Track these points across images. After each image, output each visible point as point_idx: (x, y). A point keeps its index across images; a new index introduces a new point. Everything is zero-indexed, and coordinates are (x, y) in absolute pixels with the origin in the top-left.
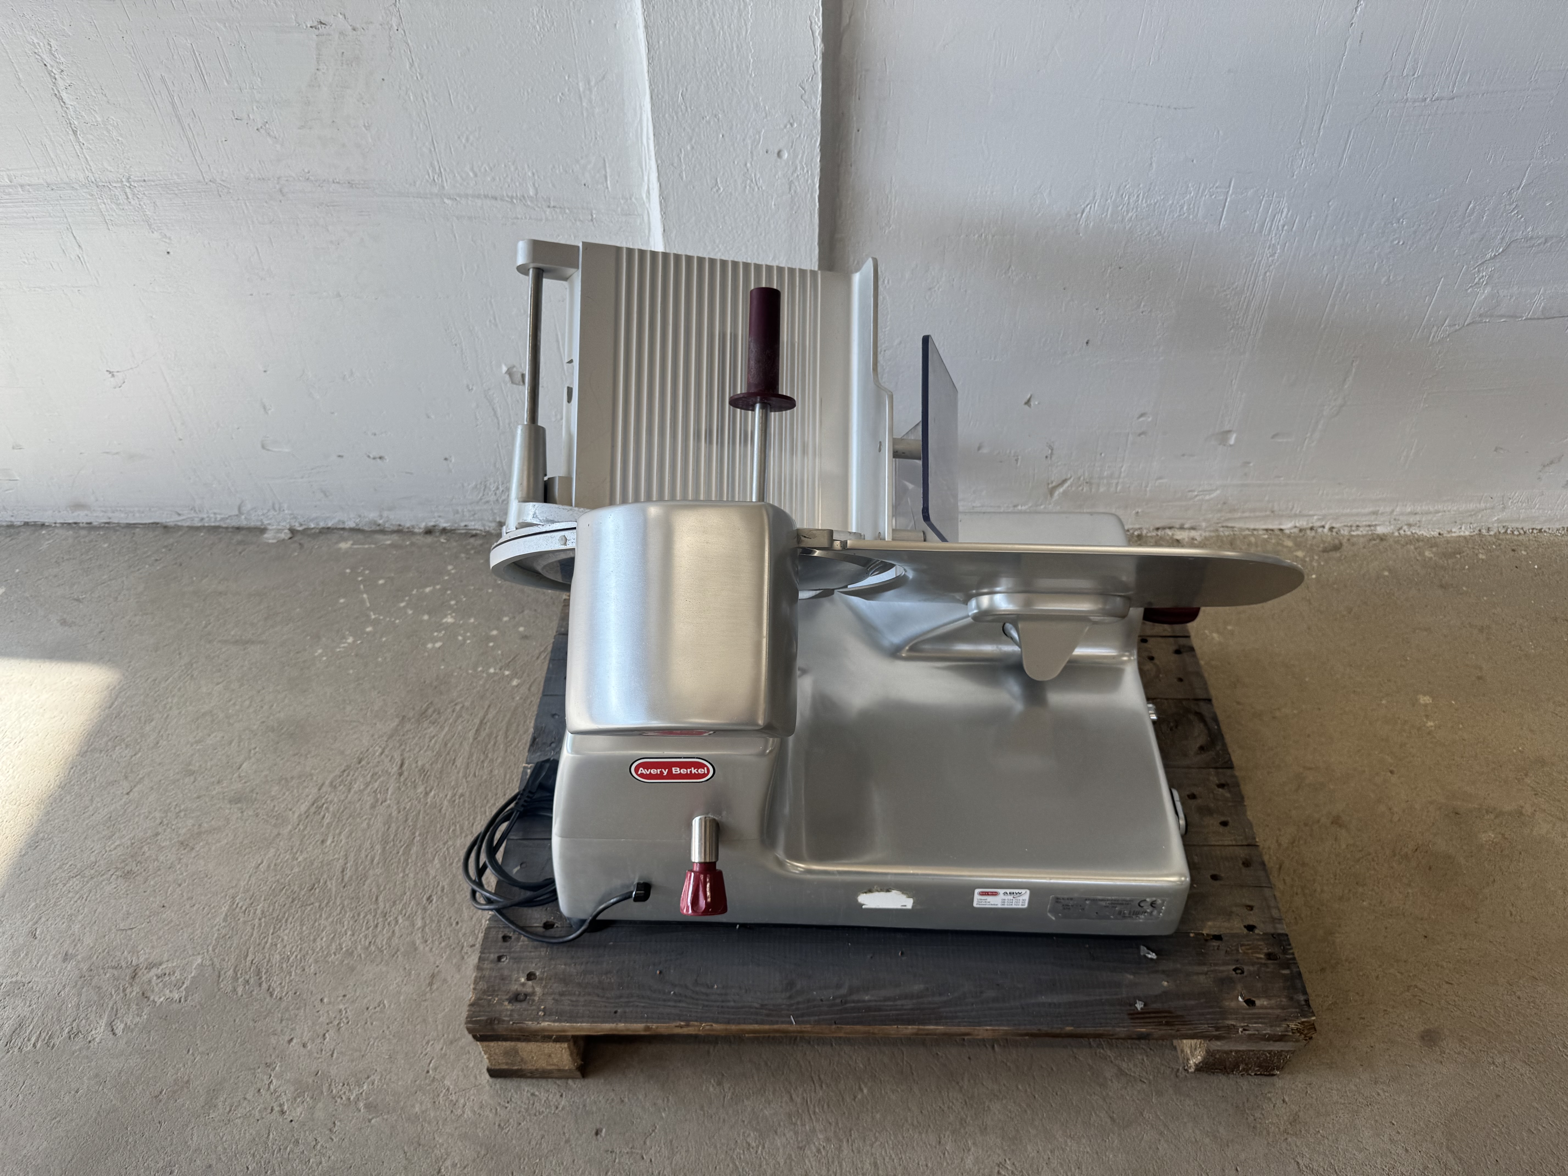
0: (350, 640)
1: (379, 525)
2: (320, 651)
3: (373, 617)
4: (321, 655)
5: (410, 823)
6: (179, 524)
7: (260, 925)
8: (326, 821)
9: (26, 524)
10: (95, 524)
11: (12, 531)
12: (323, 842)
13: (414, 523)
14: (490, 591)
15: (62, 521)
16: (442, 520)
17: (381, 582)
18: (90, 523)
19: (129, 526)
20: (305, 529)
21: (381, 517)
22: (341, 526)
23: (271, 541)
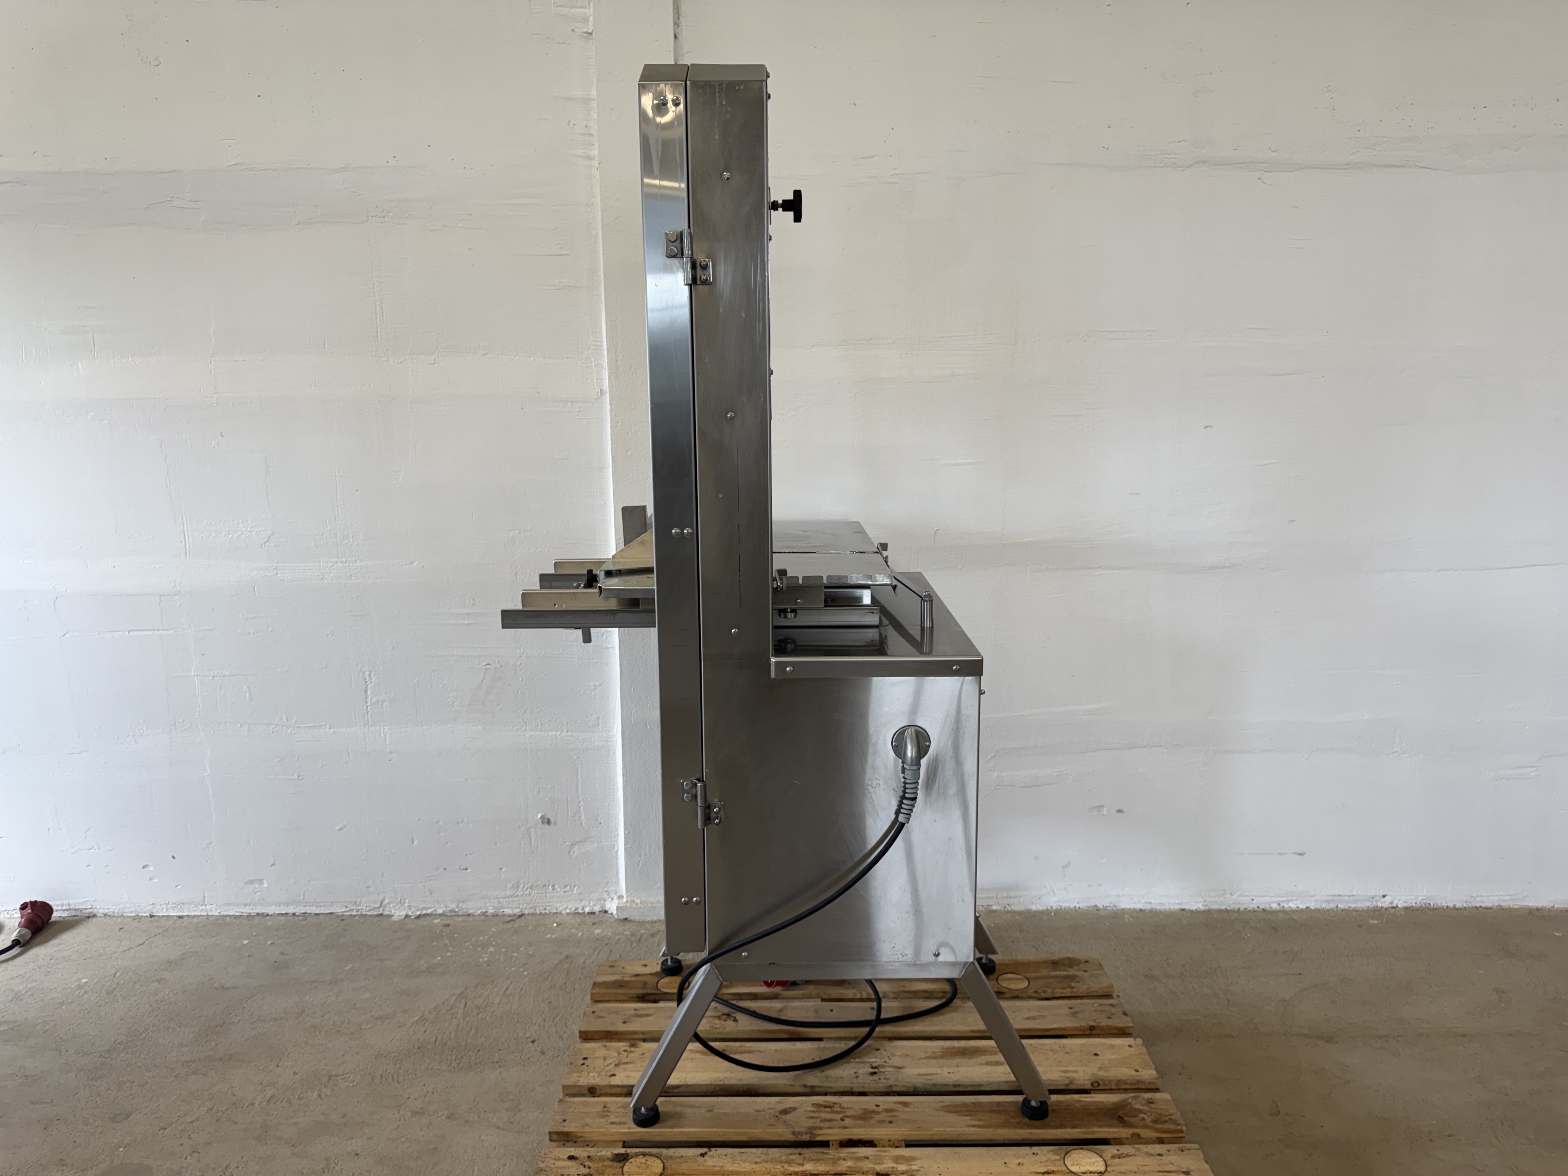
0: (439, 958)
2: (422, 963)
4: (423, 964)
5: (469, 1024)
6: (345, 913)
7: (393, 1060)
8: (426, 1024)
12: (425, 1032)
13: (475, 911)
14: (514, 938)
15: (279, 912)
16: (491, 908)
17: (456, 935)
20: (414, 917)
21: (458, 907)
22: (435, 913)
23: (395, 920)
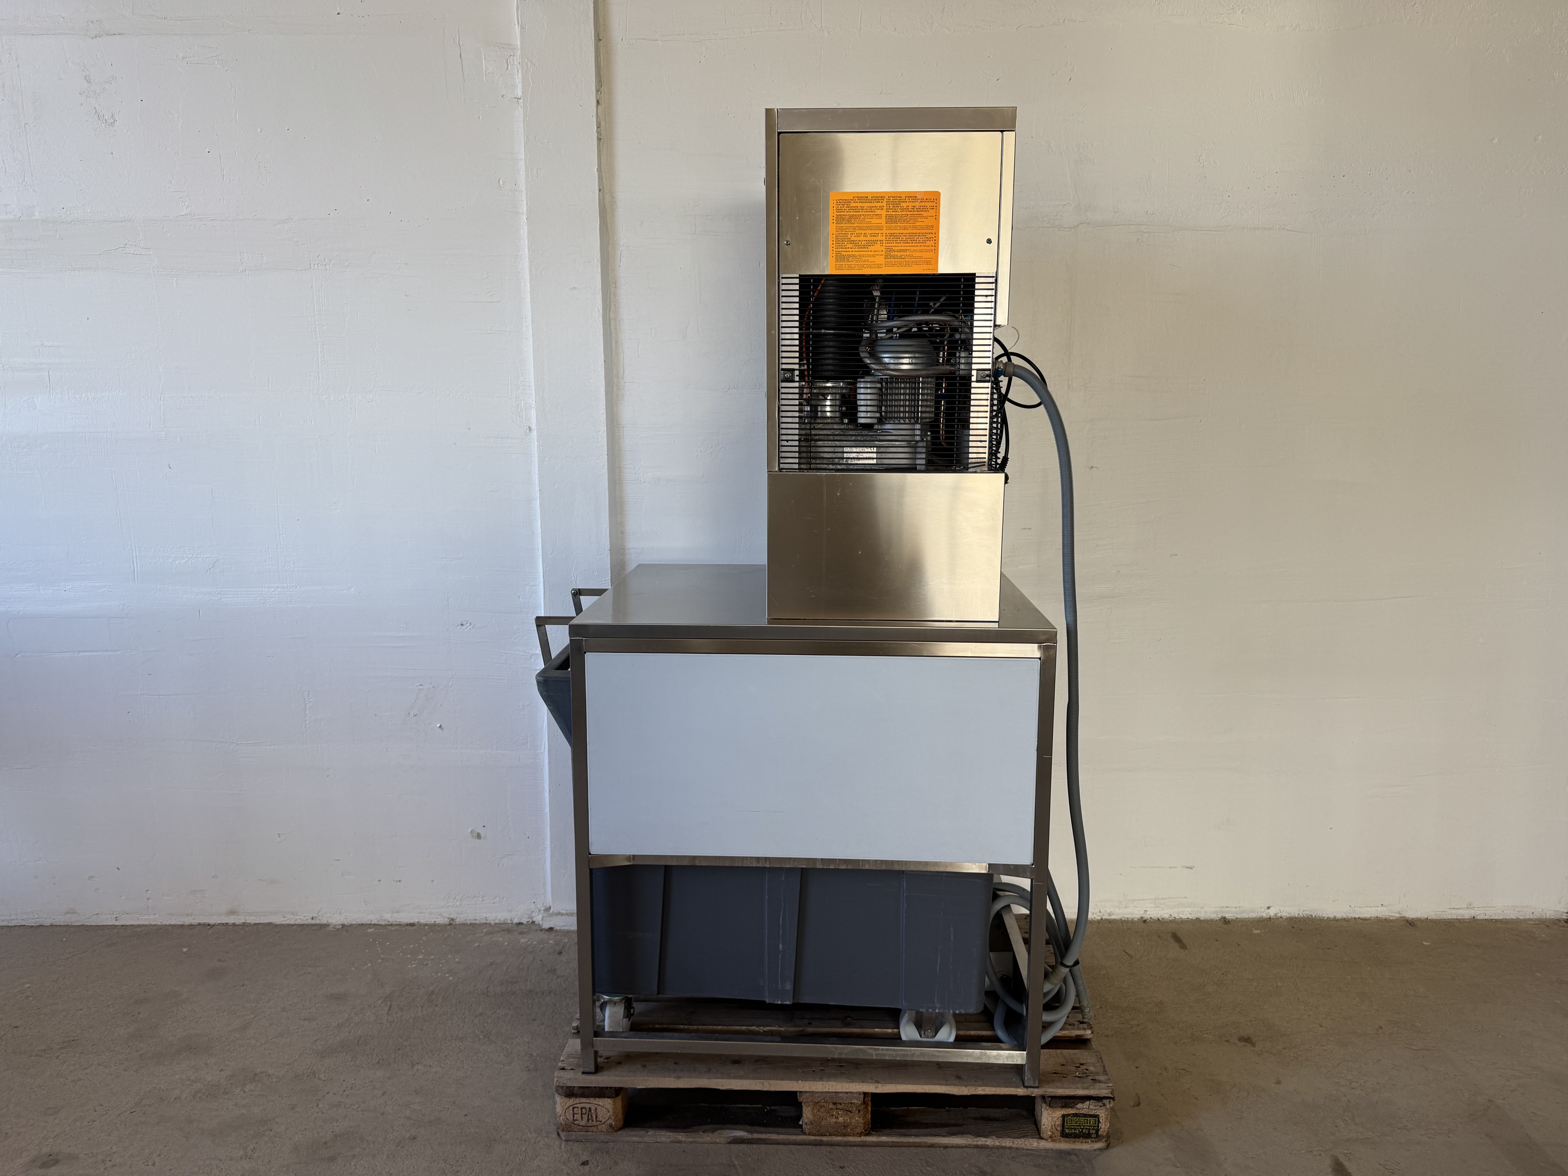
1: (389, 922)
2: (354, 969)
3: (382, 956)
4: (354, 971)
5: (393, 1025)
6: (283, 923)
8: (352, 1025)
9: (199, 924)
10: (237, 923)
11: (191, 927)
14: (443, 946)
15: (220, 922)
17: (388, 944)
18: (235, 923)
19: (255, 924)
20: (350, 925)
21: (391, 917)
22: (369, 924)
23: (331, 929)
